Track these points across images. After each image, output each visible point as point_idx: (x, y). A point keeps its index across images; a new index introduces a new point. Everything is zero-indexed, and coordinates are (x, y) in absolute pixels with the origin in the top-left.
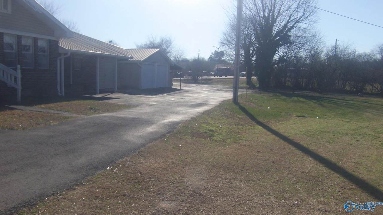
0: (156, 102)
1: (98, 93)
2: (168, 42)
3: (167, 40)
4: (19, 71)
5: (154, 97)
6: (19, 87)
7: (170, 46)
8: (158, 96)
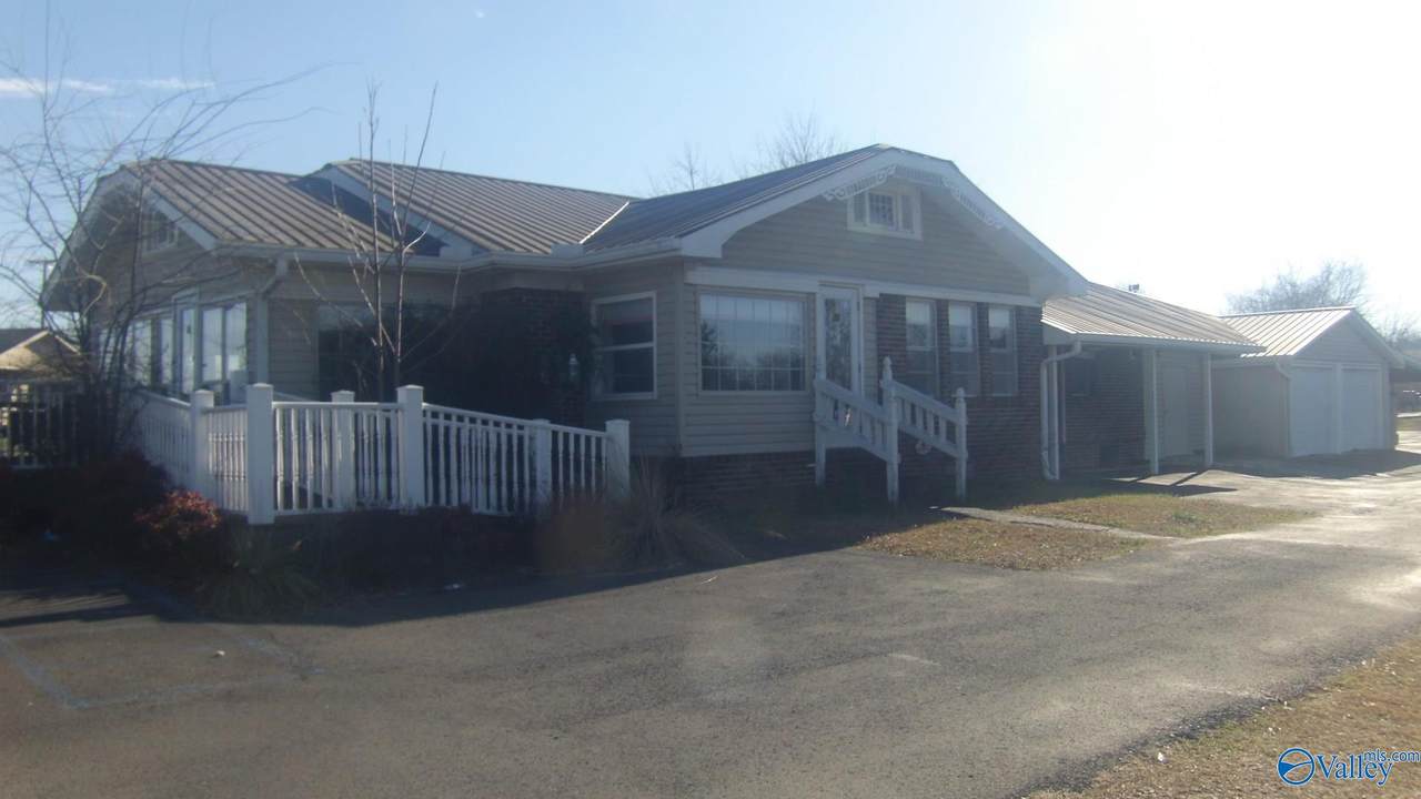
0: (1373, 500)
1: (1157, 470)
2: (1351, 272)
3: (1347, 266)
4: (962, 406)
5: (1351, 483)
6: (962, 453)
7: (1359, 289)
8: (1365, 480)
